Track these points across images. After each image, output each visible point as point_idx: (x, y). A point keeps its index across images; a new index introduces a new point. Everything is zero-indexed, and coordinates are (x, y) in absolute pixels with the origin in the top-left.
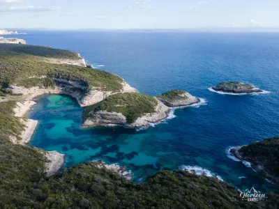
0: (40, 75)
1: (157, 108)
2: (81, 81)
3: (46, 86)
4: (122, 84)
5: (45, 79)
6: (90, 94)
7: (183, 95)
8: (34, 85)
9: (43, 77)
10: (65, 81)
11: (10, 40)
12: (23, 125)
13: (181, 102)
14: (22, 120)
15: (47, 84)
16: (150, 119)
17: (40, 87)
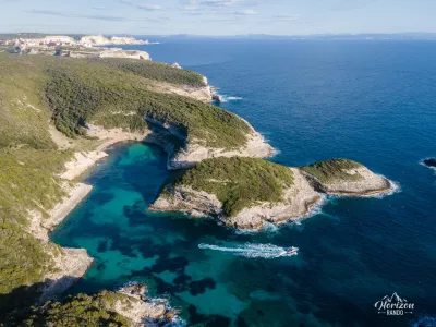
0: (128, 110)
1: (287, 193)
2: (181, 125)
3: (133, 129)
4: (248, 136)
5: (134, 116)
6: (186, 150)
7: (352, 172)
8: (117, 125)
9: (132, 113)
10: (160, 123)
11: (129, 53)
12: (64, 194)
13: (345, 185)
14: (65, 184)
15: (134, 125)
16: (268, 213)
17: (124, 130)
